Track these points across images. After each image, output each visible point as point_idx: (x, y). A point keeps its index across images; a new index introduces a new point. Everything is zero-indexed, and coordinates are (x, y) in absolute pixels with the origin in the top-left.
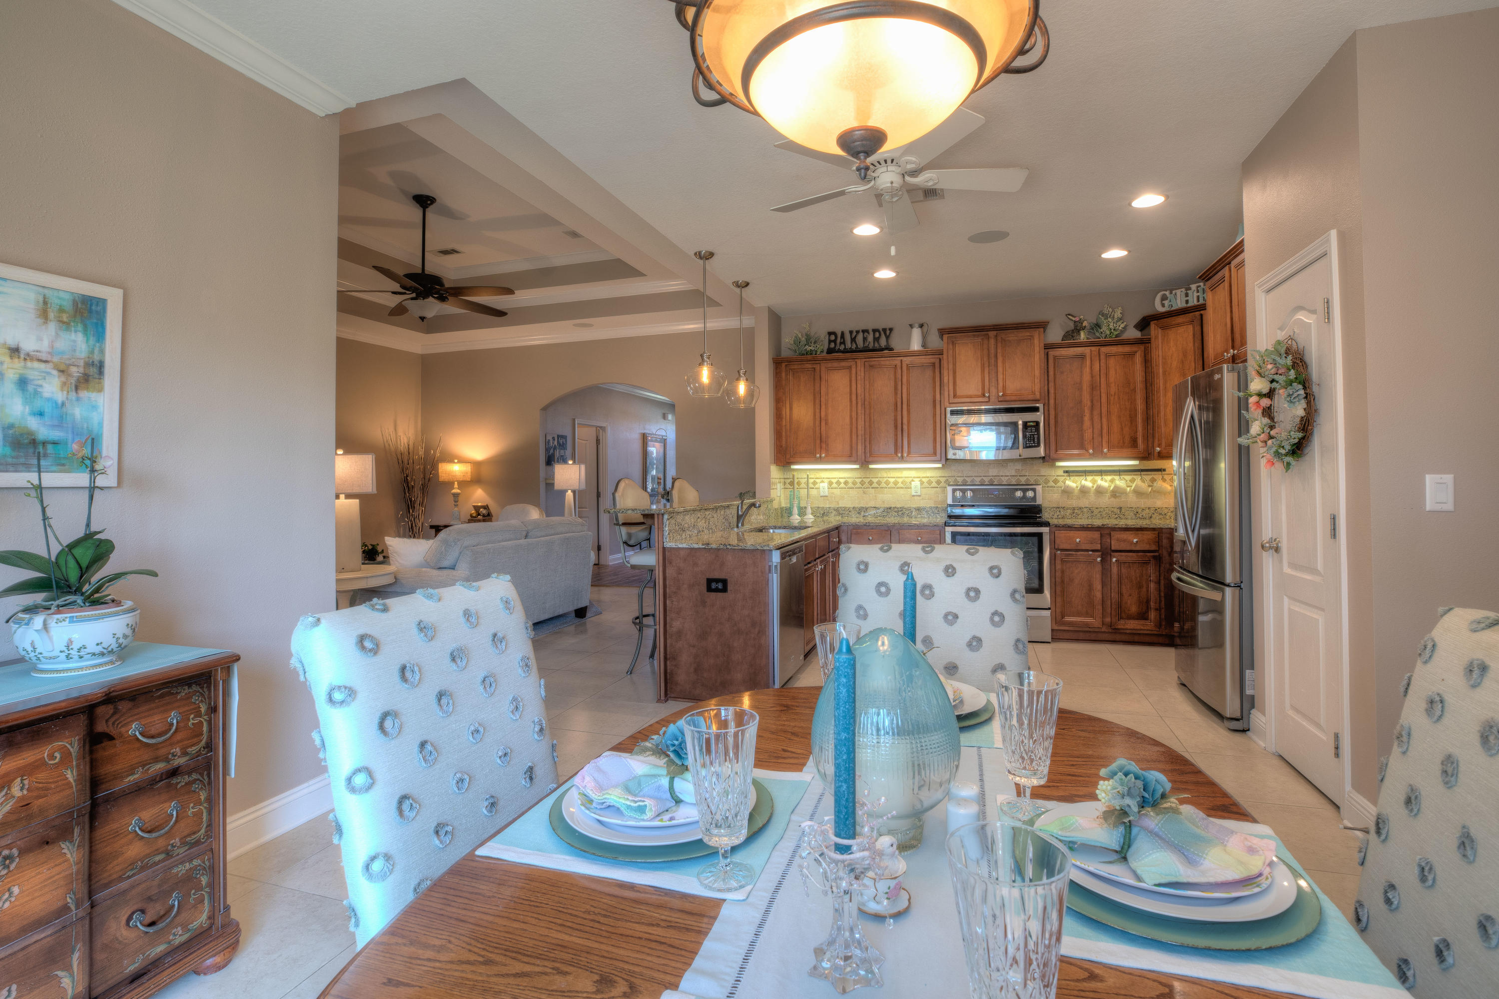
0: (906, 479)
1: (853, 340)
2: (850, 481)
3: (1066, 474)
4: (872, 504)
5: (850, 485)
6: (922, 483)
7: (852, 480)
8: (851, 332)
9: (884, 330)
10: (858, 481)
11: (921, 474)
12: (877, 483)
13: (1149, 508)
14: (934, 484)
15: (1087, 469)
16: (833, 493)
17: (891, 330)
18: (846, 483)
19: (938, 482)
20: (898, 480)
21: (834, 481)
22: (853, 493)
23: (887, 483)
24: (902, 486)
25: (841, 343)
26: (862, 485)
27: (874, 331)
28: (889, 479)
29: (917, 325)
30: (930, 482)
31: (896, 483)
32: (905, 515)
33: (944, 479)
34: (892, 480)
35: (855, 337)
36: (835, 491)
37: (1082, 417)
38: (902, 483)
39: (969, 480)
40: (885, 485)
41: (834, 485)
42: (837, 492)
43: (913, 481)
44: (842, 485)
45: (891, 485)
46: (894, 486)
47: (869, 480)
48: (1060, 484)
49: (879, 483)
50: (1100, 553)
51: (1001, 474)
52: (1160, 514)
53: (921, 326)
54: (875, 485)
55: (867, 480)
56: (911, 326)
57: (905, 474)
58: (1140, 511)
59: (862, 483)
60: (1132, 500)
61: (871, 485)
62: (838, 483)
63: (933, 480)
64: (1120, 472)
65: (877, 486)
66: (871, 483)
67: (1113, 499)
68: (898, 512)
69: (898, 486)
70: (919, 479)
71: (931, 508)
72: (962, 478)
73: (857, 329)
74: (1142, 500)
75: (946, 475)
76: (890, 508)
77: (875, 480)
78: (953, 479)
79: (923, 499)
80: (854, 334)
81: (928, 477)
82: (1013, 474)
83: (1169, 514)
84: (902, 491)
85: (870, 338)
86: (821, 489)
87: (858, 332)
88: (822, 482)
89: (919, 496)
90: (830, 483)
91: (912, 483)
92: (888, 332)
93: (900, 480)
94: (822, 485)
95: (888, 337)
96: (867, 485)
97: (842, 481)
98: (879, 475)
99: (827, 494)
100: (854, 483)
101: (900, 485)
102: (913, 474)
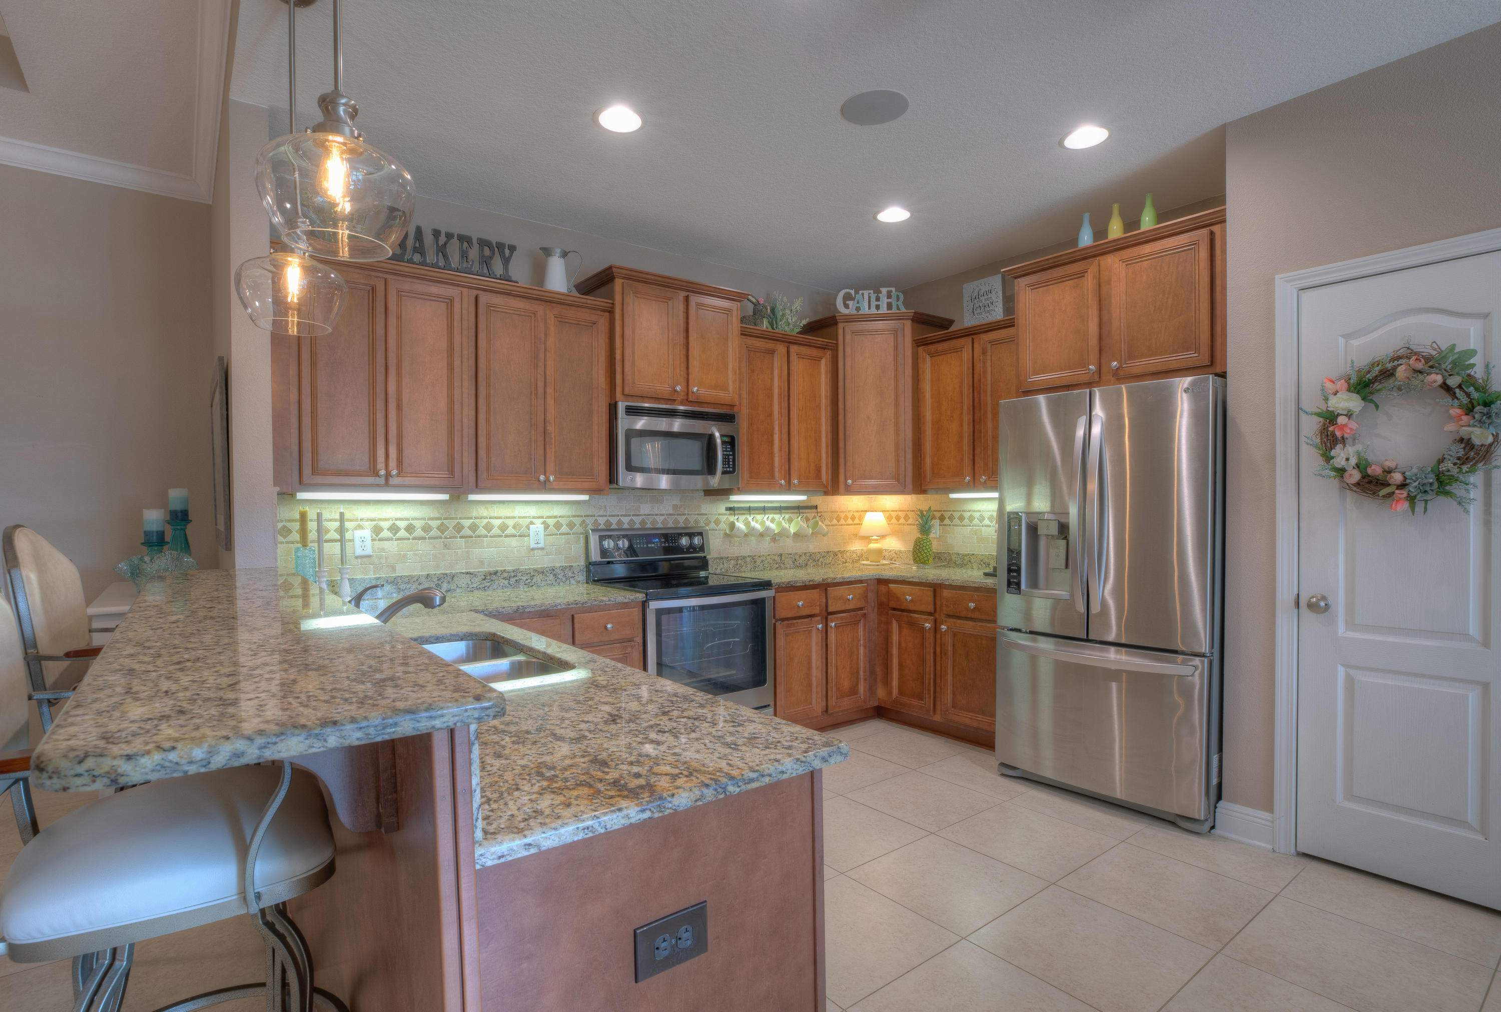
0: (521, 521)
1: (442, 250)
2: (418, 524)
3: (728, 512)
4: (460, 568)
5: (419, 532)
6: (546, 526)
7: (423, 522)
8: (436, 233)
9: (501, 246)
10: (435, 524)
11: (545, 511)
12: (470, 528)
13: (805, 554)
14: (564, 529)
15: (752, 505)
16: (383, 550)
17: (512, 248)
18: (410, 529)
19: (571, 525)
20: (507, 521)
21: (385, 525)
22: (423, 547)
23: (488, 527)
24: (514, 532)
25: (415, 250)
26: (443, 532)
27: (483, 243)
28: (492, 521)
29: (558, 251)
30: (558, 526)
31: (503, 527)
32: (522, 583)
33: (580, 519)
34: (497, 523)
35: (446, 244)
36: (386, 545)
37: (772, 435)
38: (514, 527)
39: (614, 521)
40: (484, 532)
41: (386, 534)
42: (392, 547)
43: (532, 523)
44: (402, 533)
45: (496, 531)
46: (499, 532)
47: (455, 522)
48: (723, 526)
49: (474, 527)
50: (819, 618)
51: (656, 511)
52: (814, 560)
53: (564, 255)
54: (467, 532)
55: (451, 524)
56: (547, 252)
57: (519, 511)
58: (797, 557)
59: (442, 528)
60: (789, 545)
61: (459, 532)
62: (394, 529)
63: (563, 521)
64: (781, 509)
65: (469, 533)
66: (459, 528)
67: (772, 544)
68: (509, 578)
69: (508, 532)
70: (542, 520)
71: (563, 569)
72: (605, 519)
73: (450, 230)
74: (798, 544)
75: (583, 514)
76: (496, 573)
77: (467, 523)
78: (592, 519)
79: (547, 554)
80: (442, 239)
81: (555, 517)
82: (671, 511)
83: (821, 560)
84: (514, 542)
85: (474, 253)
86: (358, 543)
87: (449, 236)
88: (360, 527)
89: (542, 549)
90: (377, 530)
91: (531, 526)
92: (507, 252)
93: (510, 523)
94: (358, 533)
95: (506, 261)
96: (450, 531)
97: (402, 524)
98: (474, 513)
99: (369, 551)
100: (426, 529)
101: (510, 531)
102: (532, 511)
